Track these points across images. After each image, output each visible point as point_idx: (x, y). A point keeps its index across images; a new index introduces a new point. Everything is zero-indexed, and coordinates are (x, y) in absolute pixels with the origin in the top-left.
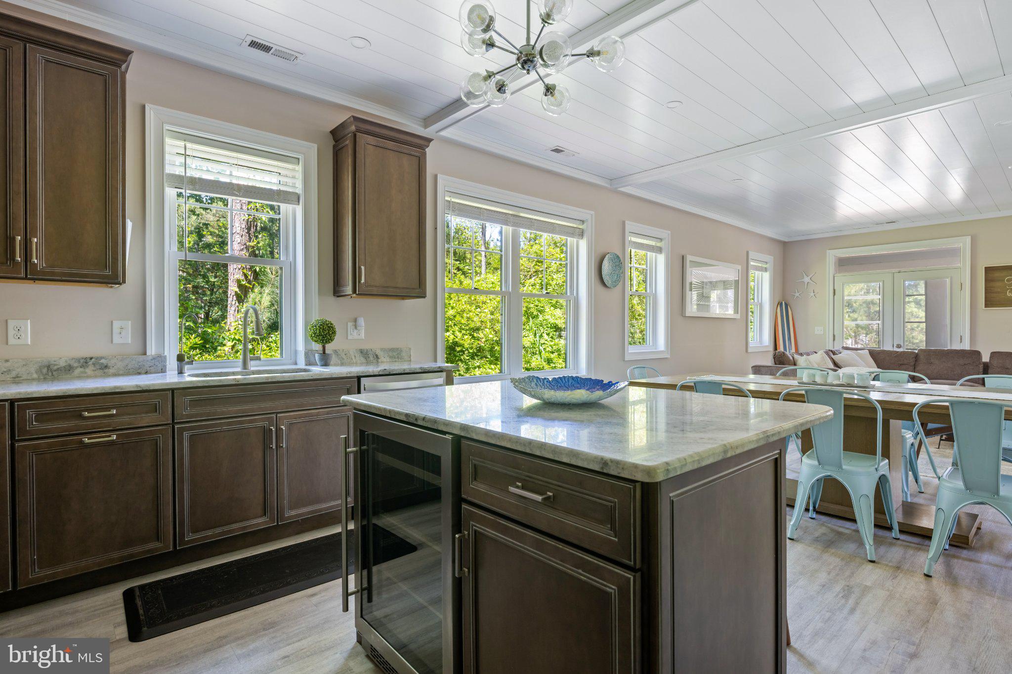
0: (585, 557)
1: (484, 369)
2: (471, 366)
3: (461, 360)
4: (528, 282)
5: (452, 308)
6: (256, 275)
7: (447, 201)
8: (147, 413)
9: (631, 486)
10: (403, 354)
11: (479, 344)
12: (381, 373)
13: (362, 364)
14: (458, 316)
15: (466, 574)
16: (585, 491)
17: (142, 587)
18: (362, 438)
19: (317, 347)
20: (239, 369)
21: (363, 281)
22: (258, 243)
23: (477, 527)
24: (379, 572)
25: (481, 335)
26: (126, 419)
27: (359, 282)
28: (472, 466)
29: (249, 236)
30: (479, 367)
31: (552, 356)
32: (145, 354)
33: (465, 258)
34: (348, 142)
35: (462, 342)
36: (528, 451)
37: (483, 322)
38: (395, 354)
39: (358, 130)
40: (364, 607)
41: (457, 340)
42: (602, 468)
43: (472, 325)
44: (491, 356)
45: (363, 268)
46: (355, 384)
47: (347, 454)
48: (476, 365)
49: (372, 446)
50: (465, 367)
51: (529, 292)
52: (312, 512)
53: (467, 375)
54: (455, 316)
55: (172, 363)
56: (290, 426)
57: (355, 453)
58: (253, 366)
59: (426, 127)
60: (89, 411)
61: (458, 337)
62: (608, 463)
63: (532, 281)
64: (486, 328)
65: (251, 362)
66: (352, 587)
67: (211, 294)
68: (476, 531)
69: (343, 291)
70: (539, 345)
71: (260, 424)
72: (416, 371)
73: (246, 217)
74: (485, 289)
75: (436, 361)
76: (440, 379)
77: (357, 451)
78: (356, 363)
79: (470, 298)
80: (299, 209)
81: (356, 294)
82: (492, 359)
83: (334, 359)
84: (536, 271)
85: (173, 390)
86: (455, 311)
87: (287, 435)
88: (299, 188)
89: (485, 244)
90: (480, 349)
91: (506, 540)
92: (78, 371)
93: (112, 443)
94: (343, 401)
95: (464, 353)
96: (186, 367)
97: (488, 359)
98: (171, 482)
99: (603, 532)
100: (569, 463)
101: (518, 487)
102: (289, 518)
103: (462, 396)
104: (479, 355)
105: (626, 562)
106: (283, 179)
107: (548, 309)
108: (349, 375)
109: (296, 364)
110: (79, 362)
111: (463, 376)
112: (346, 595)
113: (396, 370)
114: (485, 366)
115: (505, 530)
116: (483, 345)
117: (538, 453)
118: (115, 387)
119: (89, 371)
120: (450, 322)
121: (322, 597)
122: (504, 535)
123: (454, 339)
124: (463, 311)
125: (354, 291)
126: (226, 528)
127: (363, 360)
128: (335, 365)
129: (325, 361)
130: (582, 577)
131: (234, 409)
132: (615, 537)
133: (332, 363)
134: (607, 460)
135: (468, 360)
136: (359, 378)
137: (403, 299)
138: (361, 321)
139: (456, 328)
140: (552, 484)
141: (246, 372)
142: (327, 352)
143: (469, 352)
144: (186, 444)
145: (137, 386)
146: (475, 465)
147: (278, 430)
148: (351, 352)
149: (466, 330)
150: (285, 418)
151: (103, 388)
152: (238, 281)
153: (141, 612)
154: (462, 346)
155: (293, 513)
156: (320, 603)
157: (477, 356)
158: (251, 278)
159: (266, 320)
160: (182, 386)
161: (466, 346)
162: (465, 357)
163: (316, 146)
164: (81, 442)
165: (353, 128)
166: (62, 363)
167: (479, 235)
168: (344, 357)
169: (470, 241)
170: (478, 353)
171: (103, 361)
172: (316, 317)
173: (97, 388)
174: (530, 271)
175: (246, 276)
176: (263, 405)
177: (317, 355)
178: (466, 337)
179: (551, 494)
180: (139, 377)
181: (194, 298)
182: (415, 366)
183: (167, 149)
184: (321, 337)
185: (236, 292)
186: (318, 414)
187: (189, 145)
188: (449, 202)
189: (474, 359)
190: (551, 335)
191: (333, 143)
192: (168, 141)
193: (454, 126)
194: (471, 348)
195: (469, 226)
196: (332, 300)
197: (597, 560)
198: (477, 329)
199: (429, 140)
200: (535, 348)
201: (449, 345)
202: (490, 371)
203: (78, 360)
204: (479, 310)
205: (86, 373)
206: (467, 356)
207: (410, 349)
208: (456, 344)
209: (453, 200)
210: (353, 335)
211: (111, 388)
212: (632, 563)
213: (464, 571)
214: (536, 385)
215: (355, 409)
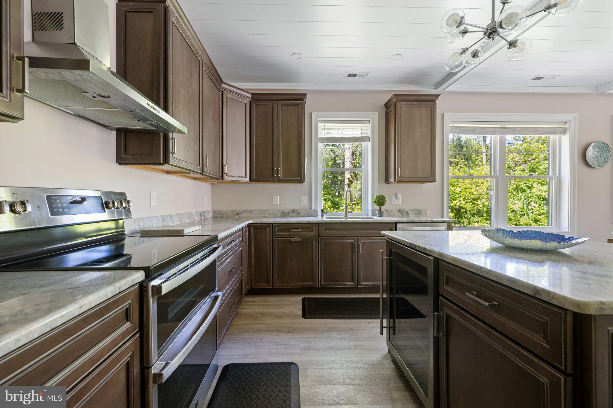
0: (523, 352)
1: (482, 223)
2: (472, 221)
3: (465, 217)
4: (519, 168)
5: (459, 187)
6: (356, 175)
7: (451, 127)
8: (310, 232)
9: (562, 312)
10: (423, 212)
11: (478, 208)
12: (408, 222)
13: (399, 216)
14: (463, 192)
15: (442, 336)
16: (522, 307)
17: (308, 298)
18: (390, 253)
19: (377, 207)
20: (344, 216)
21: (399, 175)
22: (356, 161)
23: (448, 312)
24: (399, 323)
25: (479, 202)
26: (303, 233)
27: (398, 176)
28: (445, 276)
29: (353, 158)
30: (478, 222)
31: (539, 217)
32: (311, 209)
33: (471, 157)
34: (392, 108)
35: (465, 207)
36: (479, 273)
37: (481, 195)
38: (418, 212)
39: (397, 101)
40: (391, 337)
41: (462, 205)
42: (535, 294)
43: (473, 197)
44: (487, 216)
45: (399, 168)
46: (394, 226)
47: (382, 259)
48: (475, 220)
49: (395, 257)
50: (468, 221)
51: (519, 175)
52: (373, 285)
53: (469, 226)
54: (461, 192)
55: (320, 213)
56: (363, 243)
57: (387, 259)
58: (349, 215)
59: (436, 88)
60: (293, 229)
61: (463, 204)
62: (539, 292)
63: (522, 167)
64: (484, 198)
65: (349, 214)
66: (385, 325)
67: (340, 184)
68: (447, 314)
69: (390, 181)
70: (527, 210)
71: (350, 241)
72: (428, 222)
73: (352, 150)
74: (483, 175)
75: (443, 217)
76: (444, 227)
77: (388, 259)
78: (396, 216)
79: (472, 180)
80: (369, 144)
81: (396, 182)
82: (488, 217)
83: (385, 214)
84: (525, 161)
85: (318, 223)
86: (461, 188)
87: (362, 247)
88: (369, 135)
89: (486, 147)
90: (479, 211)
91: (465, 323)
92: (291, 214)
93: (299, 242)
94: (382, 233)
95: (467, 213)
96: (324, 215)
97: (484, 217)
98: (318, 260)
99: (537, 338)
100: (509, 286)
101: (473, 294)
102: (362, 285)
103: (466, 238)
104: (478, 215)
105: (559, 366)
106: (363, 131)
107: (535, 185)
108: (391, 222)
109: (368, 215)
110: (292, 211)
111: (466, 226)
112: (382, 327)
113: (417, 221)
114: (482, 222)
115: (465, 318)
116: (481, 209)
117: (486, 276)
118: (300, 221)
119: (294, 214)
120: (458, 195)
121: (374, 325)
122: (464, 321)
123: (460, 205)
124: (466, 188)
125: (395, 181)
126: (337, 283)
127: (400, 214)
128: (386, 216)
129: (381, 214)
130: (519, 363)
131: (340, 233)
132: (548, 345)
133: (384, 215)
134: (539, 289)
135: (470, 217)
136: (396, 223)
137: (423, 183)
138: (399, 196)
139: (462, 199)
140: (497, 297)
141: (346, 218)
142: (382, 210)
143: (471, 213)
144: (323, 245)
145: (307, 221)
146: (447, 276)
147: (358, 244)
148: (394, 210)
149: (469, 199)
150: (361, 239)
151: (297, 221)
152: (349, 178)
153: (307, 307)
154: (466, 209)
155: (364, 283)
156: (373, 328)
157: (477, 215)
158: (353, 177)
159: (359, 195)
160: (322, 222)
161: (468, 209)
162: (468, 215)
163: (377, 113)
164: (290, 240)
165: (395, 100)
166: (287, 212)
167: (482, 143)
168: (390, 213)
169: (474, 147)
170: (478, 213)
171: (298, 211)
172: (377, 194)
173: (295, 221)
174: (520, 161)
175: (351, 176)
176: (352, 232)
177: (377, 211)
178: (468, 204)
179: (496, 303)
180: (309, 217)
181: (334, 186)
182: (429, 219)
183: (319, 128)
184: (379, 203)
185: (348, 183)
186: (375, 239)
187: (326, 125)
188: (452, 127)
189: (474, 217)
190: (539, 203)
191: (385, 109)
192: (319, 124)
193: (454, 84)
194: (473, 210)
195: (474, 138)
196: (385, 185)
197: (531, 356)
198: (477, 199)
199: (438, 96)
200: (523, 212)
201: (457, 208)
202: (486, 224)
203: (291, 211)
204: (478, 187)
205: (293, 215)
206: (469, 215)
207: (427, 210)
208: (461, 208)
209: (455, 125)
210: (395, 202)
211: (299, 221)
212: (563, 368)
213: (440, 334)
214: (502, 234)
215: (388, 238)
